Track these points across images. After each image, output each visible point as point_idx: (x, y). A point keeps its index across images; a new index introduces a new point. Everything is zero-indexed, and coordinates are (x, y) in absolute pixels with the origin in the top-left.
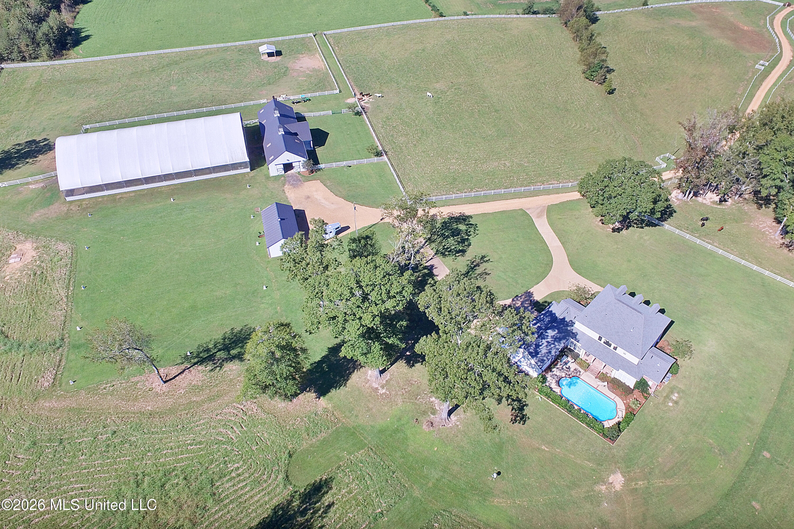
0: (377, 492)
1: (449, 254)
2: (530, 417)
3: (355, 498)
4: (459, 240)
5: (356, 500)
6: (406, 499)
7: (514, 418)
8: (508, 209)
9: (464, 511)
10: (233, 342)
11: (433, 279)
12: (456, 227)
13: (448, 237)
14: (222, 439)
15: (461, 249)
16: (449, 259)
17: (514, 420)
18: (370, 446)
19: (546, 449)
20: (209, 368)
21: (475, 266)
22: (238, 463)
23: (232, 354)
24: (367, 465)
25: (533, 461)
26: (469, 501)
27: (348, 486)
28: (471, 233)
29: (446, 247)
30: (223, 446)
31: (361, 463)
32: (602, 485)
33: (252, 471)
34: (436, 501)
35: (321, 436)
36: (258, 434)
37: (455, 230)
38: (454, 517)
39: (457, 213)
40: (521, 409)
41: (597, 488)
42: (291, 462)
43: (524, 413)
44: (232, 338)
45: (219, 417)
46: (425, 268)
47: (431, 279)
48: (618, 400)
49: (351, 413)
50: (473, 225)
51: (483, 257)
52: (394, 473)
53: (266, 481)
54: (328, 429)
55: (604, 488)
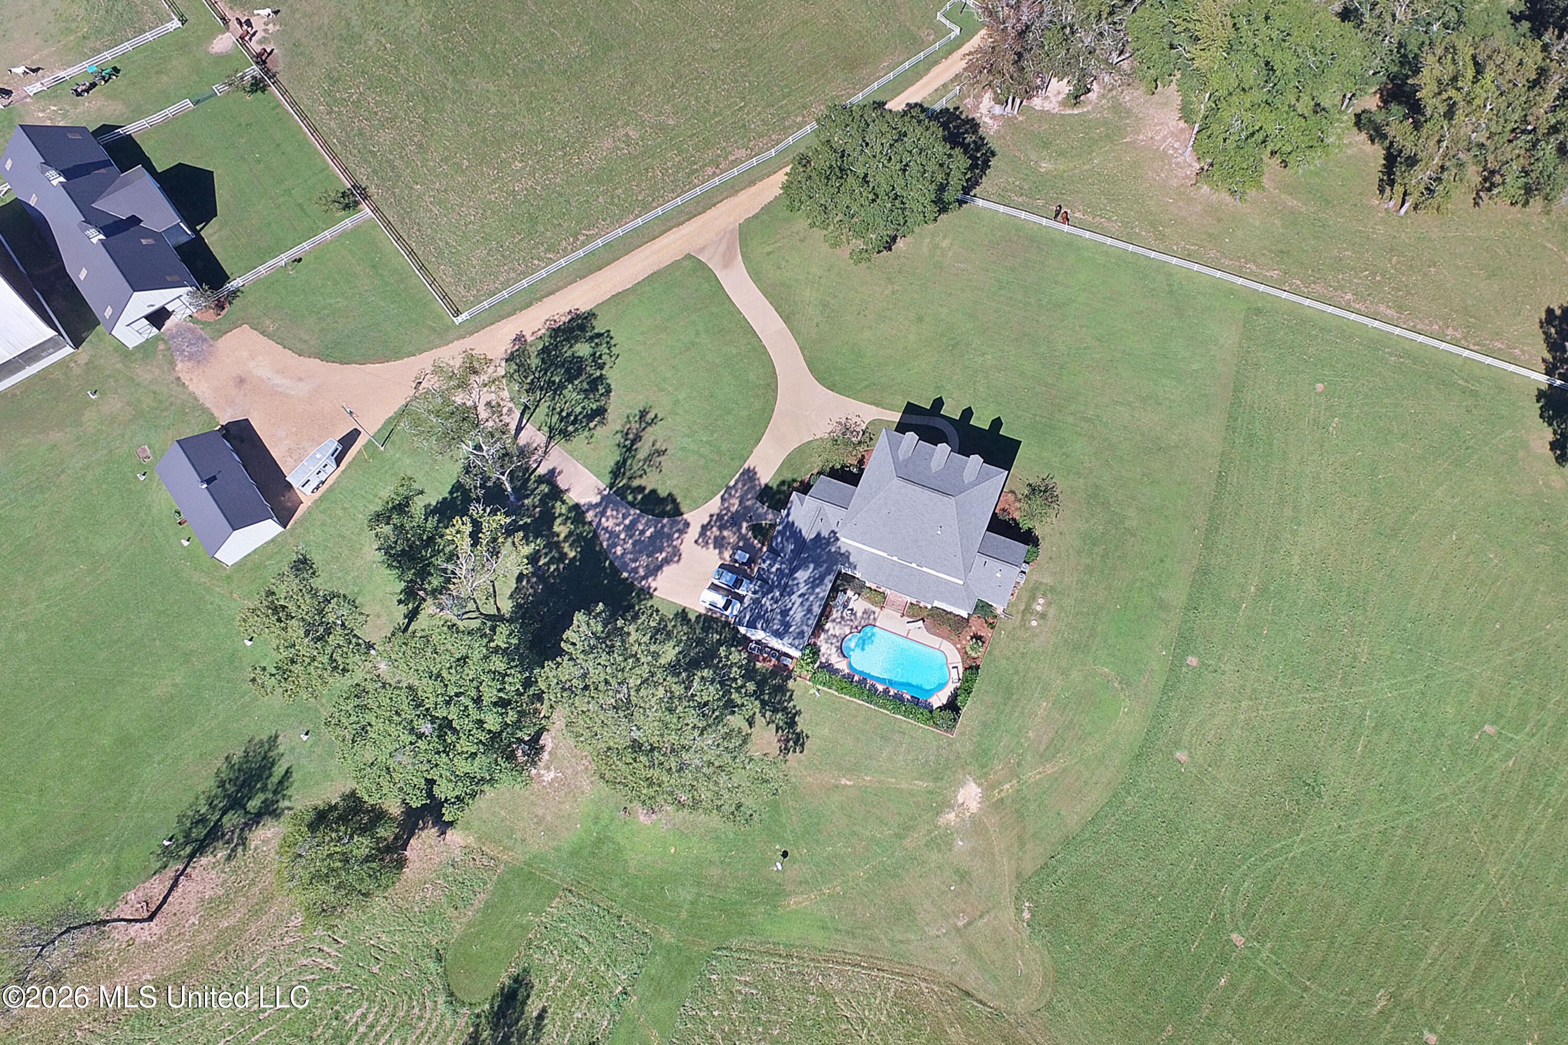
0: (605, 961)
1: (576, 430)
2: (809, 734)
3: (574, 985)
4: (585, 386)
5: (577, 986)
6: (654, 953)
7: (783, 746)
8: (662, 266)
9: (749, 938)
10: (242, 786)
11: (563, 502)
12: (569, 353)
13: (561, 386)
14: (312, 977)
15: (594, 407)
16: (580, 440)
17: (785, 749)
18: (565, 886)
19: (848, 783)
20: (221, 855)
21: (633, 442)
22: (360, 1006)
23: (252, 811)
24: (572, 922)
25: (833, 812)
26: (752, 918)
27: (556, 970)
28: (604, 357)
29: (564, 414)
30: (320, 989)
31: (562, 921)
32: (948, 813)
33: (390, 1009)
34: (702, 938)
35: (479, 902)
36: (372, 942)
37: (571, 362)
38: (736, 955)
39: (564, 315)
40: (792, 724)
41: (941, 821)
42: (448, 967)
43: (798, 730)
44: (237, 778)
45: (288, 940)
46: (541, 480)
47: (559, 503)
48: (947, 646)
49: (511, 838)
50: (602, 335)
51: (643, 414)
52: (620, 917)
53: (420, 1018)
54: (485, 883)
55: (951, 816)
